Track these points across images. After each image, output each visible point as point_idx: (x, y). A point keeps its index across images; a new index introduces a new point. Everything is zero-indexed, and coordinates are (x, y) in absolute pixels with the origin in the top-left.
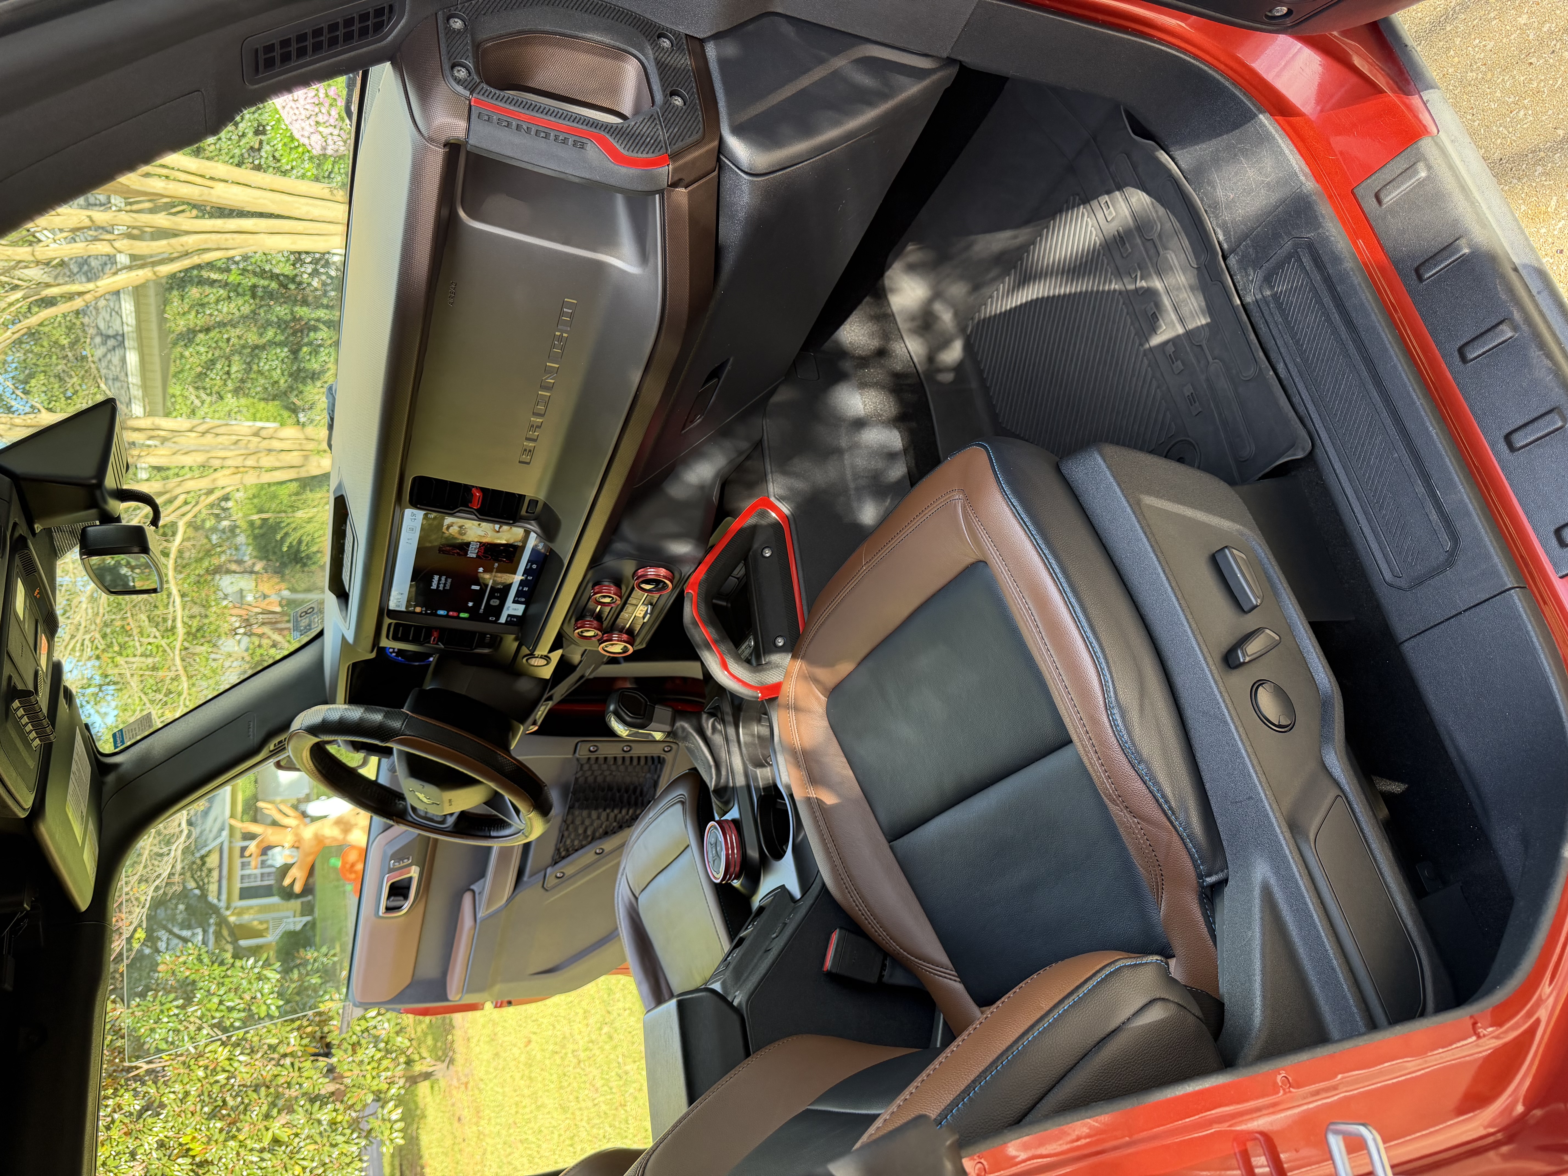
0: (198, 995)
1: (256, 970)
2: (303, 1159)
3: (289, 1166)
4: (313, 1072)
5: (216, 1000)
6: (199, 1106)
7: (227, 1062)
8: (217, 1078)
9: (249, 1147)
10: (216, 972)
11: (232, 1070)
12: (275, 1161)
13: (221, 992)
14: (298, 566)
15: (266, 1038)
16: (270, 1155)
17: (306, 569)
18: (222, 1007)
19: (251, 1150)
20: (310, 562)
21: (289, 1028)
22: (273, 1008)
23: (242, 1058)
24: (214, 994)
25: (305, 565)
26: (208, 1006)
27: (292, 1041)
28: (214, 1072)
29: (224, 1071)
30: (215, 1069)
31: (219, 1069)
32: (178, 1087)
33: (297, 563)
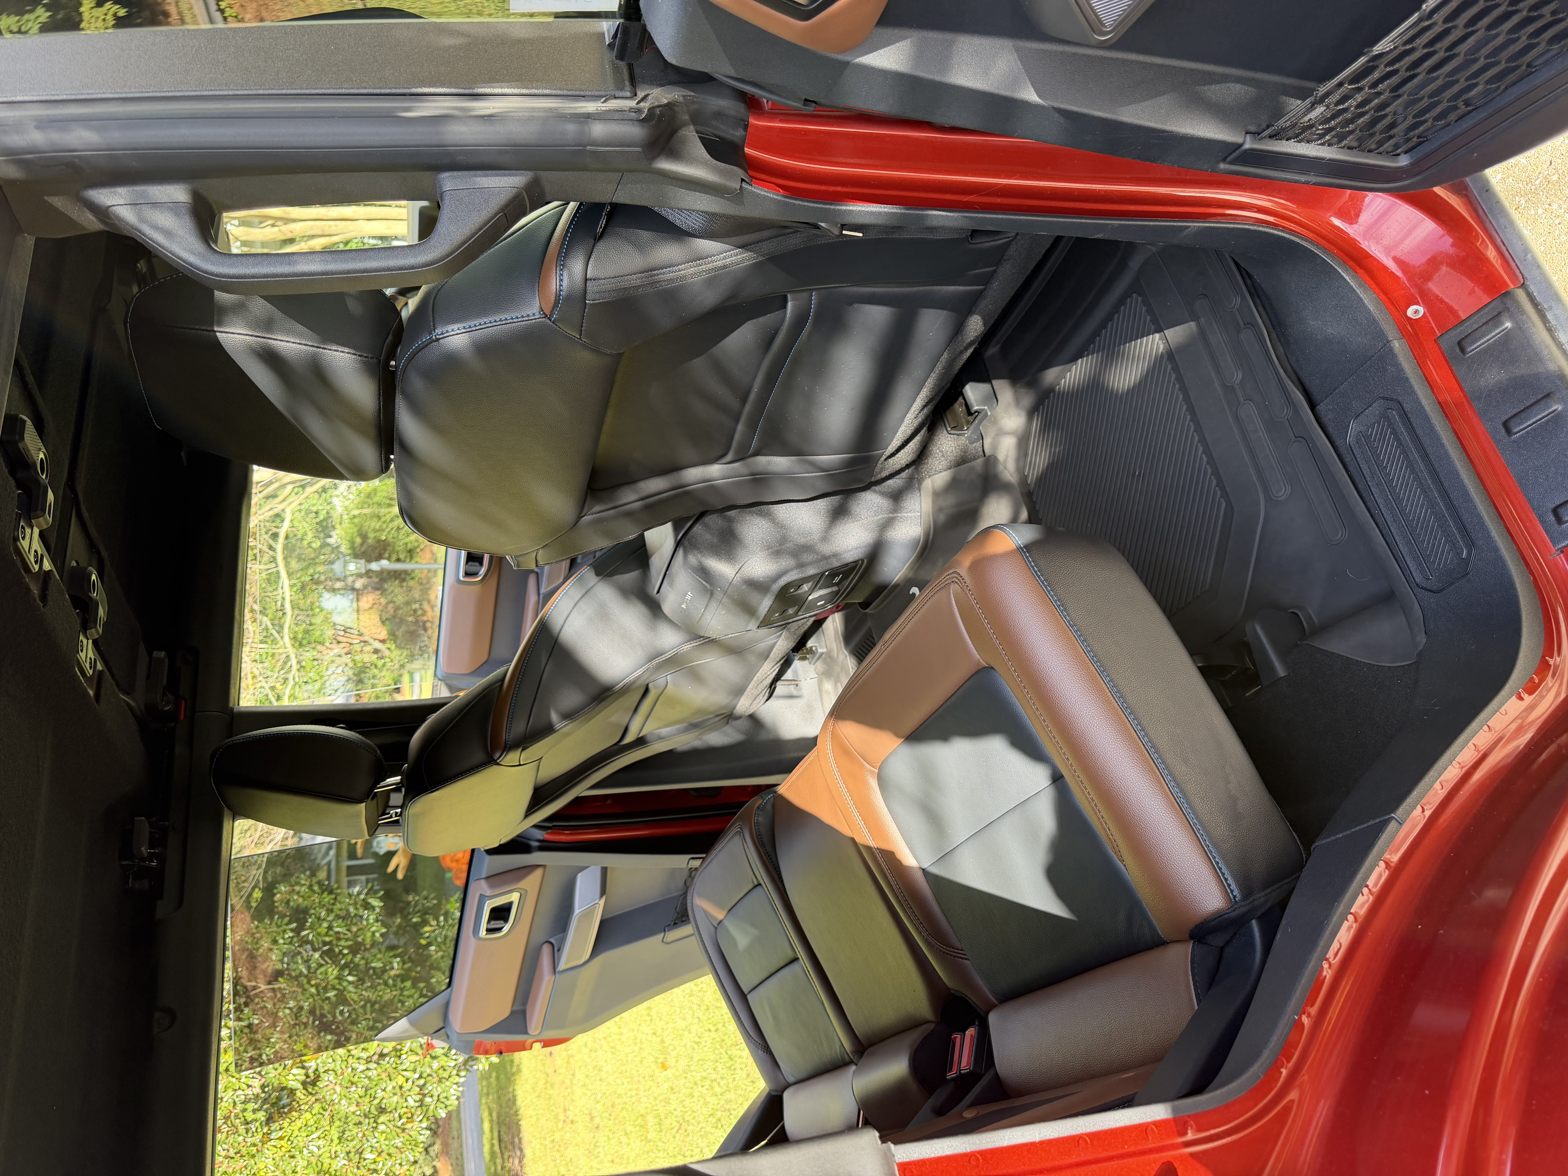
0: (310, 920)
1: (362, 897)
2: (405, 1070)
3: (393, 1076)
4: (413, 991)
5: (325, 925)
6: (311, 1019)
7: (337, 981)
8: (329, 995)
9: (356, 1056)
10: (326, 900)
11: (341, 988)
12: (379, 1070)
13: (330, 918)
14: (397, 582)
15: (372, 962)
16: (375, 1065)
17: (405, 584)
18: (331, 933)
19: (358, 1059)
20: (408, 578)
21: (392, 954)
22: (377, 935)
23: (350, 978)
24: (324, 919)
25: (404, 580)
26: (319, 930)
27: (395, 965)
28: (325, 989)
29: (334, 988)
30: (326, 986)
31: (329, 987)
32: (292, 1004)
33: (396, 579)
